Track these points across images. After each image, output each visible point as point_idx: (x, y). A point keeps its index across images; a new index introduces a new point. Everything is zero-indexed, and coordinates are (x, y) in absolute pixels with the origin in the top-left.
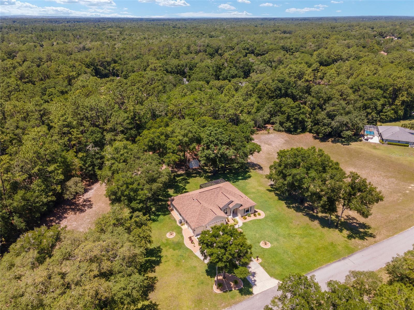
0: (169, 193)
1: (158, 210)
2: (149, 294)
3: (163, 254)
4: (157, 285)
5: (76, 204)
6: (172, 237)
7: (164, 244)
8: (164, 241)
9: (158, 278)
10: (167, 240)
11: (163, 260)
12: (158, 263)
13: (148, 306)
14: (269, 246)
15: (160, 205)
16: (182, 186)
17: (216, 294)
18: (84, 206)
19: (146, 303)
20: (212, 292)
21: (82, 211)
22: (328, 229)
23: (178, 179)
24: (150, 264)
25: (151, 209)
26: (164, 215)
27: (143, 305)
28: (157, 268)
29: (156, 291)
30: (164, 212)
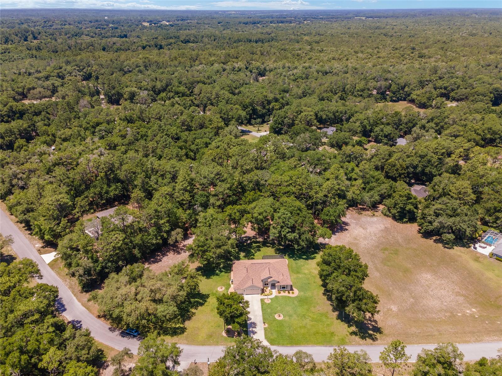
0: (240, 255)
1: (224, 268)
2: (186, 322)
3: (208, 300)
4: (194, 318)
5: (177, 246)
6: (221, 290)
7: (213, 293)
8: (214, 292)
9: (196, 314)
10: (217, 291)
11: (206, 304)
12: (202, 304)
13: (182, 328)
14: (282, 318)
15: (228, 264)
16: (252, 252)
17: (223, 336)
18: (182, 249)
19: (182, 326)
20: (221, 334)
21: (179, 253)
22: (340, 321)
23: (254, 245)
24: (197, 304)
25: (220, 265)
26: (226, 273)
27: (179, 326)
28: (200, 308)
29: (191, 321)
30: (227, 270)
